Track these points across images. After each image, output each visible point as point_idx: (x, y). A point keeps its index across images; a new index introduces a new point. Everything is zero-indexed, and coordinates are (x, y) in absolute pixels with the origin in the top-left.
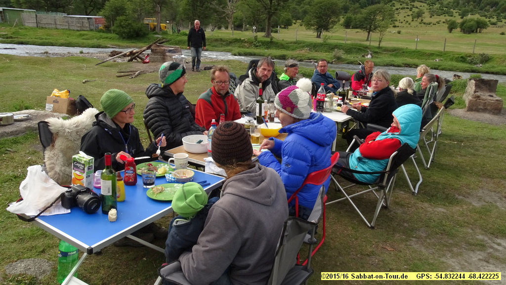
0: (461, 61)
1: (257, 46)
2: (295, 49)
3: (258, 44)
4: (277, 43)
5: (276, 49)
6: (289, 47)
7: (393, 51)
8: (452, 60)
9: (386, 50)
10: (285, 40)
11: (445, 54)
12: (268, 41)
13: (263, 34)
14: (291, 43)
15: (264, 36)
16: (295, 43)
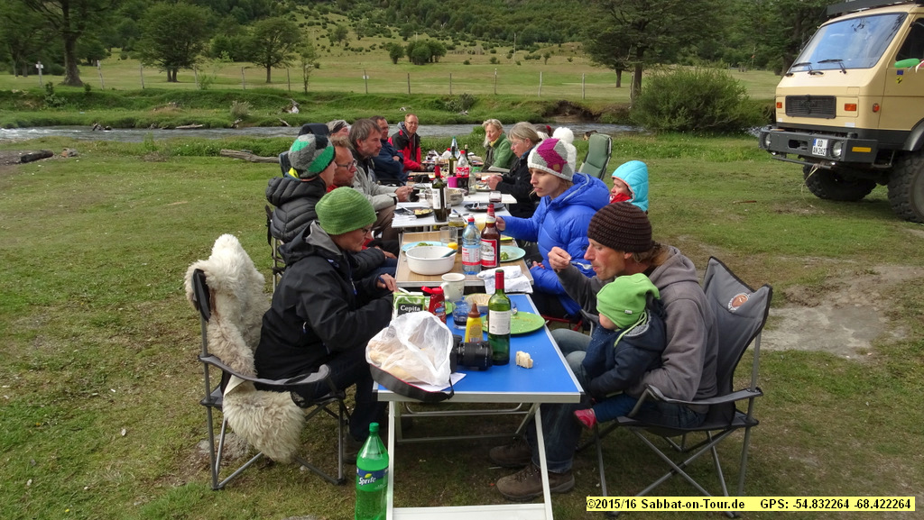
0: (438, 108)
1: (59, 105)
2: (146, 106)
3: (57, 101)
4: (103, 96)
5: (105, 109)
6: (131, 103)
7: (331, 99)
8: (424, 107)
9: (320, 97)
10: (118, 88)
11: (412, 99)
12: (81, 93)
13: (61, 79)
14: (134, 94)
15: (63, 84)
16: (143, 93)
